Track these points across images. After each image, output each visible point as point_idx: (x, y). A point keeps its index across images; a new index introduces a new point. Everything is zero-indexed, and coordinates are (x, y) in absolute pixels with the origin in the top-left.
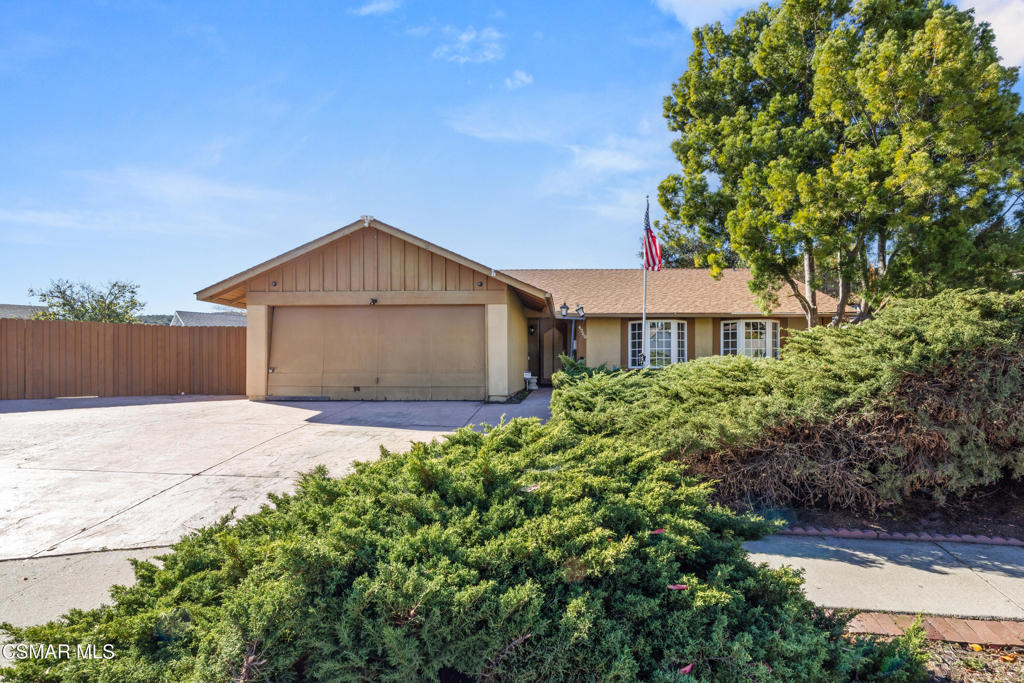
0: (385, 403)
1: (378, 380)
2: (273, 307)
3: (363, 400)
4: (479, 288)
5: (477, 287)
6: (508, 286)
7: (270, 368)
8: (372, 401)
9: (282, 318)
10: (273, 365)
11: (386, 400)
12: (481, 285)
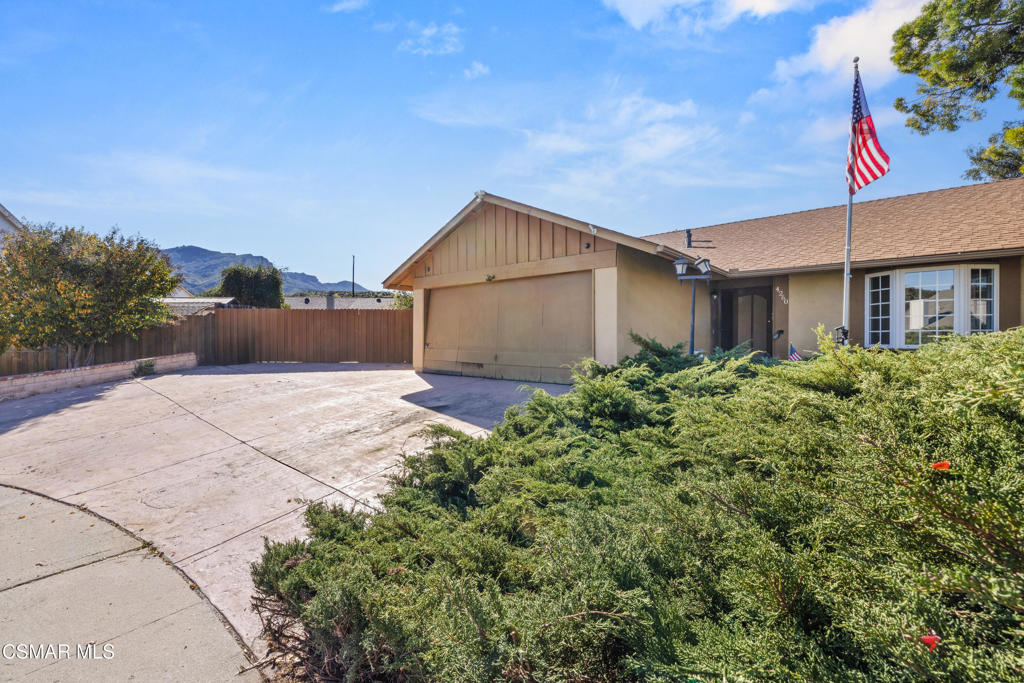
0: (500, 382)
1: (496, 358)
2: (430, 290)
3: (484, 377)
4: (587, 250)
5: (584, 250)
6: (618, 245)
7: (426, 344)
8: (491, 378)
9: (436, 300)
10: (428, 341)
11: (502, 379)
12: (588, 246)
